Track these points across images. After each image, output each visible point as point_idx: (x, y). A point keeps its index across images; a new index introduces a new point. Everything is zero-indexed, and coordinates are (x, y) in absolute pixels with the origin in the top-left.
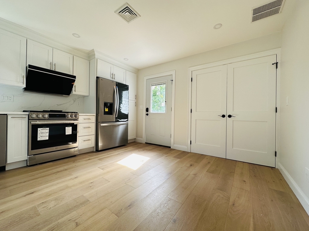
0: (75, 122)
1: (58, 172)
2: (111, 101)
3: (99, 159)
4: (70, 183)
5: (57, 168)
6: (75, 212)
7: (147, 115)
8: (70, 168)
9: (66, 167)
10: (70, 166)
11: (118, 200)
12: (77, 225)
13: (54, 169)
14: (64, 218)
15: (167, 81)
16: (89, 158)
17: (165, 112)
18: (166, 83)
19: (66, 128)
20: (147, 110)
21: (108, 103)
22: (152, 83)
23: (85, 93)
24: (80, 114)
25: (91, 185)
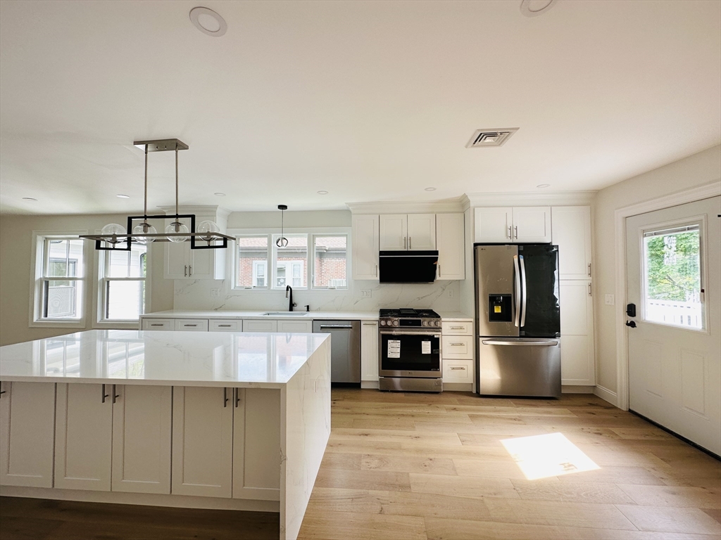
0: (436, 335)
1: (403, 415)
2: (508, 291)
3: (472, 417)
4: (407, 443)
5: (405, 407)
6: (387, 492)
7: (632, 324)
8: (419, 415)
9: (415, 411)
10: (421, 411)
11: (447, 518)
12: (381, 512)
13: (401, 407)
14: (374, 491)
15: (702, 217)
16: (455, 406)
17: (704, 328)
18: (701, 224)
19: (423, 342)
20: (631, 310)
21: (499, 296)
22: (643, 228)
23: (458, 276)
24: (443, 319)
25: (427, 462)
